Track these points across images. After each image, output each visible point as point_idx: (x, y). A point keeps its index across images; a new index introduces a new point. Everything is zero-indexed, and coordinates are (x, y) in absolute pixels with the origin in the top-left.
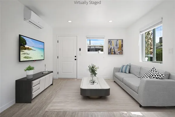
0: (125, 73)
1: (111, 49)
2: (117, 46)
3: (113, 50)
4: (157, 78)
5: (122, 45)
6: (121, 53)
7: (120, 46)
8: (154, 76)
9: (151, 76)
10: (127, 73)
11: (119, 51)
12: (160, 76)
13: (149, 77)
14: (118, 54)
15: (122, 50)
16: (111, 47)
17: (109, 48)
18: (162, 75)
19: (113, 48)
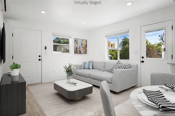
0: (89, 69)
1: (77, 48)
2: (82, 46)
3: (79, 50)
4: (124, 68)
5: (86, 45)
6: (85, 52)
7: (85, 47)
8: (122, 67)
9: (120, 67)
10: (90, 68)
11: (83, 51)
12: (127, 66)
13: (119, 68)
14: (83, 54)
15: (87, 50)
16: (77, 46)
17: (75, 48)
18: (128, 65)
19: (78, 47)
